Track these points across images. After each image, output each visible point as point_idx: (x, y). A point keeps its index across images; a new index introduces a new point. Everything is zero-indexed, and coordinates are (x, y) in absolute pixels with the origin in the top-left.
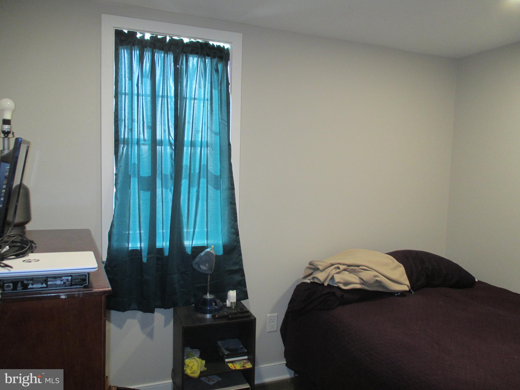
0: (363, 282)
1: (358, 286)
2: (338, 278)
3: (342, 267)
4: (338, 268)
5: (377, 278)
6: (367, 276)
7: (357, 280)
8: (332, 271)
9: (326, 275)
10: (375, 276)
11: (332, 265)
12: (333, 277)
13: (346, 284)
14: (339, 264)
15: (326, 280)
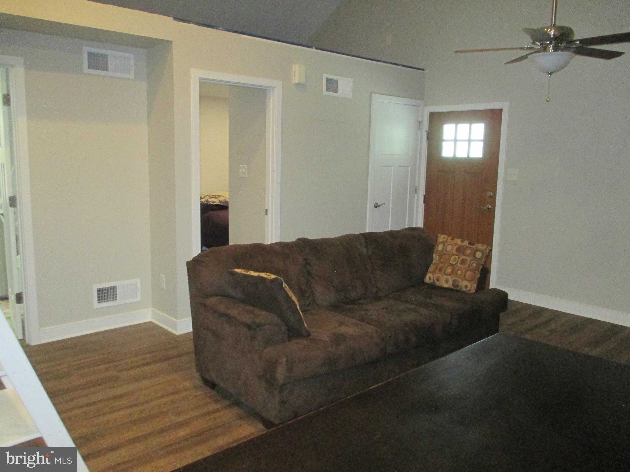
0: (220, 202)
1: (218, 203)
2: (210, 200)
3: (211, 196)
4: (210, 196)
5: (226, 200)
6: (222, 199)
7: (218, 201)
8: (207, 198)
9: (205, 200)
10: (225, 199)
11: (207, 196)
12: (208, 200)
13: (213, 202)
14: (210, 195)
15: (205, 202)
